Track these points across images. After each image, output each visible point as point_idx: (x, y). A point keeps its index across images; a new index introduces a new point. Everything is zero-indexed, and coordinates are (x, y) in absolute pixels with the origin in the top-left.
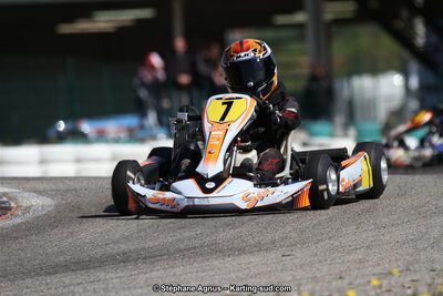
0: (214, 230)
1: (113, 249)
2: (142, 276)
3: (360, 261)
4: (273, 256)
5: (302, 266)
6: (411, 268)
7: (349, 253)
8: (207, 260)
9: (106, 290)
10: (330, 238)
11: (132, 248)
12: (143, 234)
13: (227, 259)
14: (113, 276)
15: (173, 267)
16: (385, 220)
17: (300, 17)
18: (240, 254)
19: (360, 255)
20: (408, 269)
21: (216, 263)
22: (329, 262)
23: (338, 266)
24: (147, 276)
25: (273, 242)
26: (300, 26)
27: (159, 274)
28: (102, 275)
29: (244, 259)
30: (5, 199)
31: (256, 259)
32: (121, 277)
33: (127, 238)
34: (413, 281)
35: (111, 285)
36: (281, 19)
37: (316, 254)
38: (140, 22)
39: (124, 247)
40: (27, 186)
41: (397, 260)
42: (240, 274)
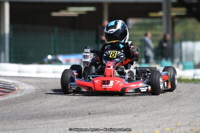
0: (105, 103)
1: (59, 110)
2: (70, 122)
3: (169, 120)
4: (130, 116)
5: (142, 121)
6: (191, 124)
7: (165, 117)
8: (100, 117)
9: (53, 127)
10: (157, 110)
11: (68, 110)
12: (73, 104)
13: (109, 116)
14: (57, 121)
15: (84, 119)
16: (183, 103)
17: (161, 14)
18: (115, 115)
19: (169, 117)
20: (190, 125)
21: (104, 118)
22: (155, 120)
23: (159, 122)
24: (73, 122)
25: (131, 110)
26: (160, 17)
27: (78, 122)
28: (52, 121)
29: (117, 117)
30: (13, 86)
31: (122, 117)
32: (60, 122)
33: (66, 106)
34: (191, 130)
35: (55, 126)
36: (152, 14)
37: (150, 116)
38: (89, 12)
39: (64, 109)
40: (24, 80)
41: (185, 121)
42: (114, 123)
